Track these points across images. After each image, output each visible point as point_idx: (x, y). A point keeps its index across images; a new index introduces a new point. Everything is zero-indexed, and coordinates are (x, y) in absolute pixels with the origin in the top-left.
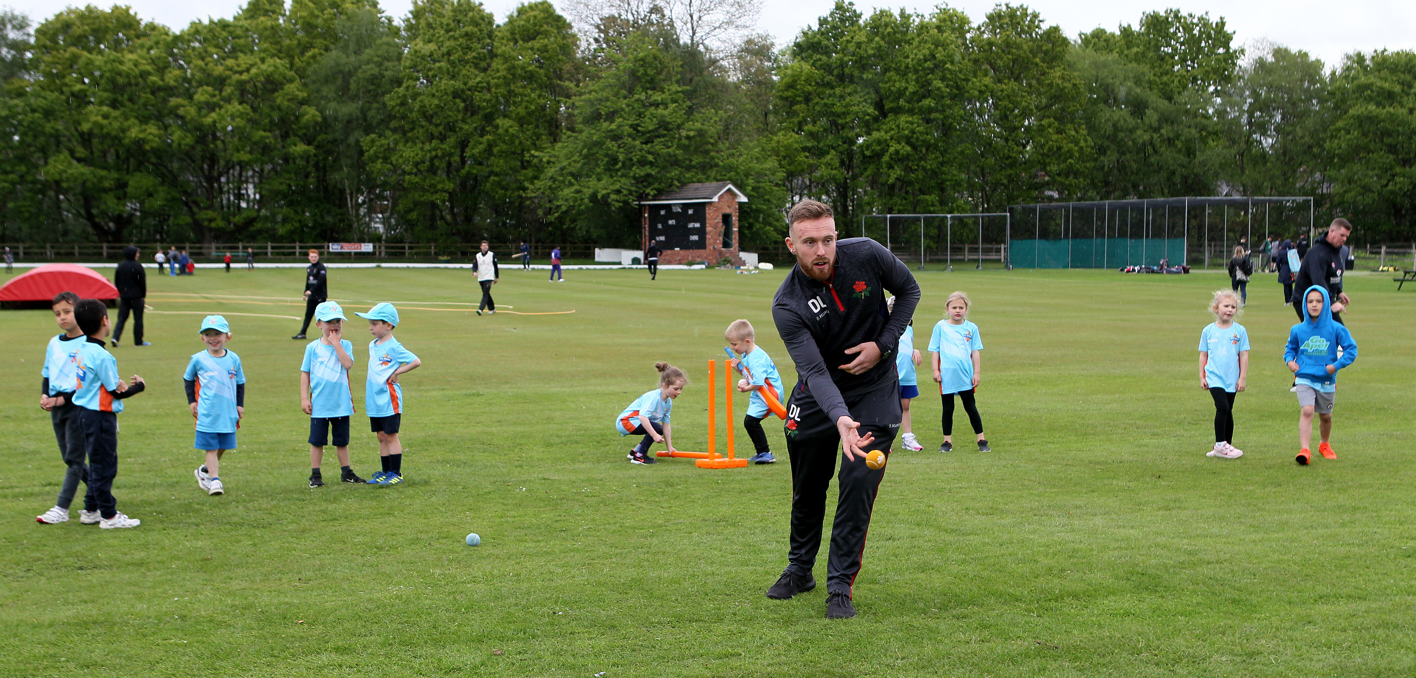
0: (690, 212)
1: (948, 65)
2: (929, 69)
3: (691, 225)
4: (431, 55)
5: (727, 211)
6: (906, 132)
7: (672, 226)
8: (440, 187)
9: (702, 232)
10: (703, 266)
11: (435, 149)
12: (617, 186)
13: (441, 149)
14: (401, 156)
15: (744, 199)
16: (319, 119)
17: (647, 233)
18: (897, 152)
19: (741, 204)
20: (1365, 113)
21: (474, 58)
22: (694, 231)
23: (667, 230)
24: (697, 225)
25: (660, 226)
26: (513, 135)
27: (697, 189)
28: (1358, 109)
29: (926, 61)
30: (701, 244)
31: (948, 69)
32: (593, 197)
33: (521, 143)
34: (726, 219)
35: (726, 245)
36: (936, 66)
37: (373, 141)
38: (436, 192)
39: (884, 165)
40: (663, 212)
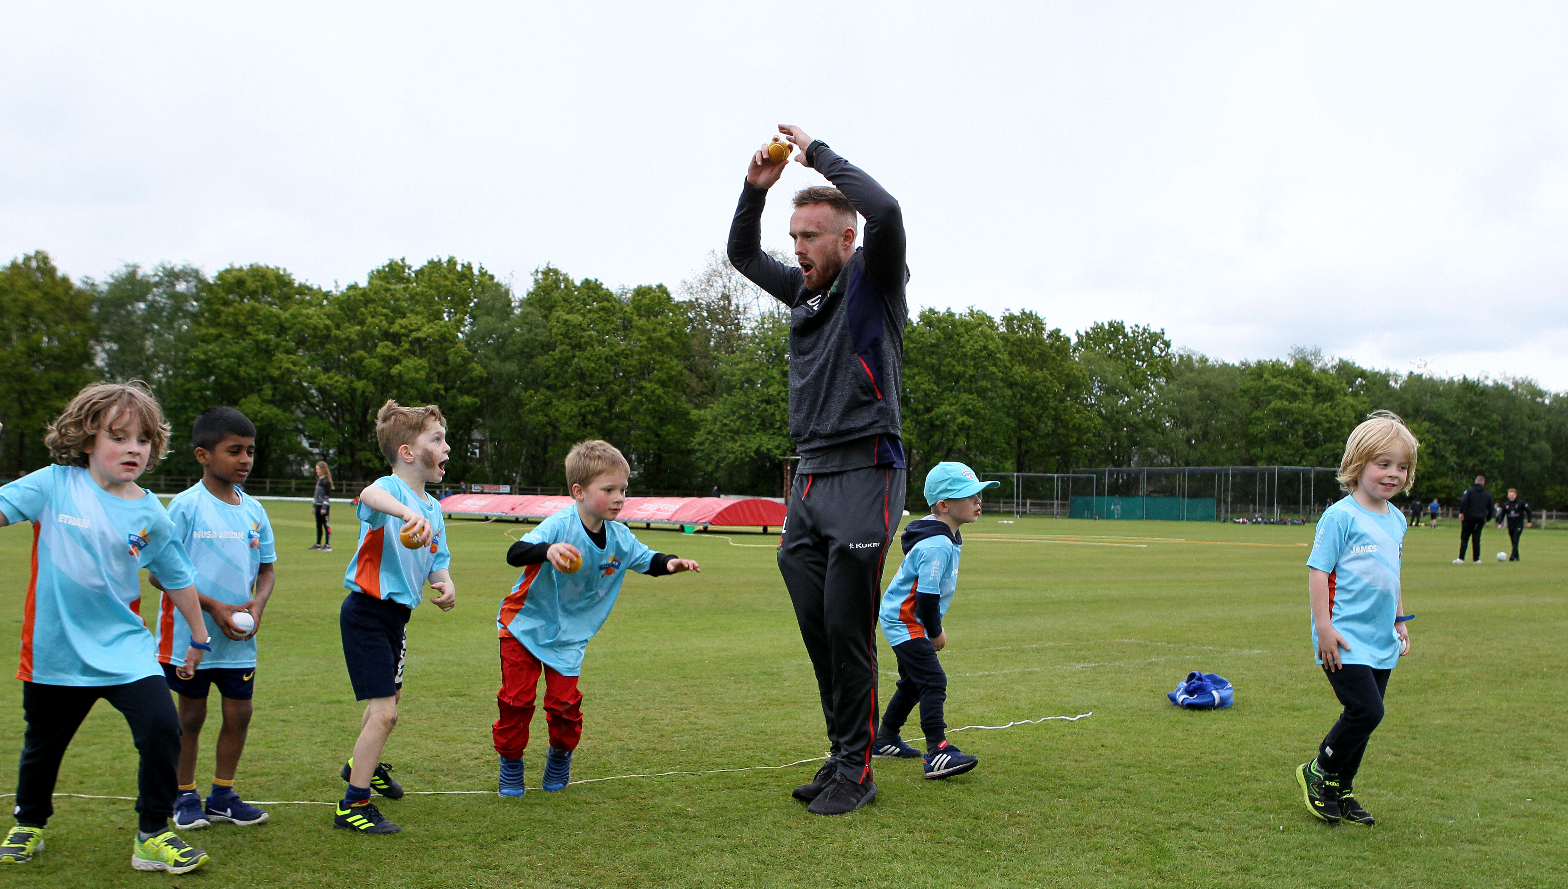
1: (998, 355)
2: (984, 357)
4: (580, 325)
6: (970, 407)
11: (588, 405)
12: (777, 443)
13: (594, 406)
14: (557, 410)
16: (485, 375)
18: (963, 423)
20: (1283, 407)
21: (614, 329)
26: (659, 396)
29: (981, 351)
31: (998, 358)
32: (757, 452)
33: (666, 404)
36: (989, 355)
37: (531, 396)
39: (951, 434)
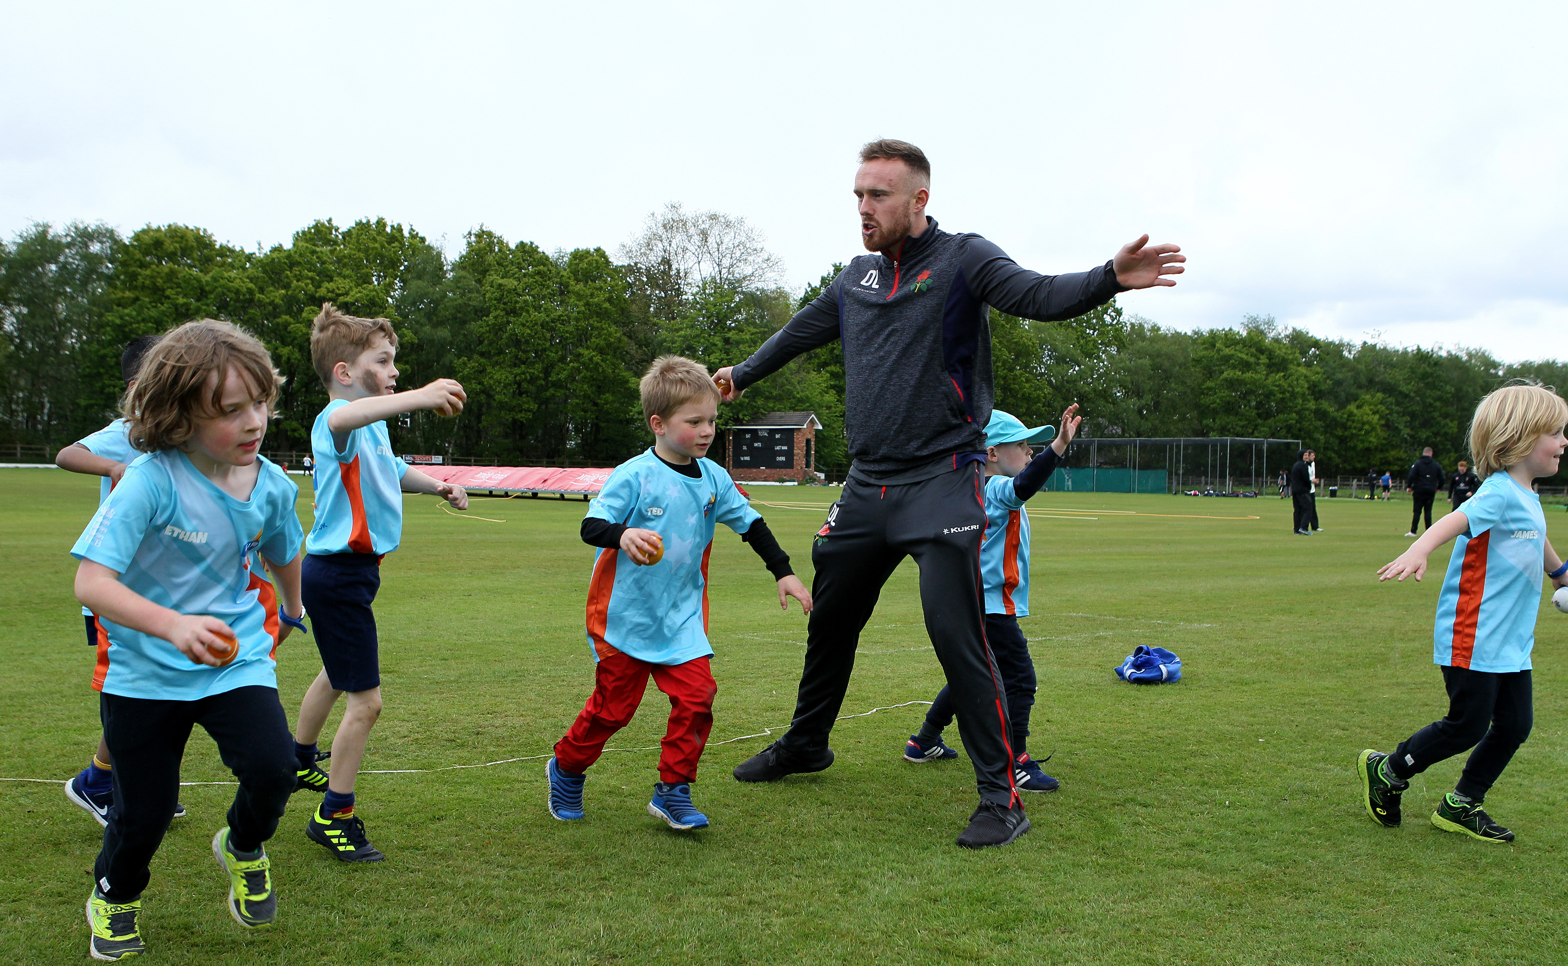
0: (778, 436)
3: (778, 448)
4: (515, 290)
5: (809, 436)
7: (757, 448)
8: (526, 406)
9: (790, 454)
10: (796, 483)
11: (523, 373)
13: (530, 373)
14: (491, 378)
15: (820, 427)
16: (416, 341)
17: (731, 454)
19: (817, 431)
20: (1235, 377)
21: (550, 294)
22: (781, 453)
23: (752, 451)
24: (785, 448)
25: (745, 448)
26: (597, 363)
27: (781, 417)
28: (1228, 374)
30: (789, 464)
33: (604, 371)
34: (808, 441)
35: (808, 465)
38: (521, 411)
40: (748, 436)
